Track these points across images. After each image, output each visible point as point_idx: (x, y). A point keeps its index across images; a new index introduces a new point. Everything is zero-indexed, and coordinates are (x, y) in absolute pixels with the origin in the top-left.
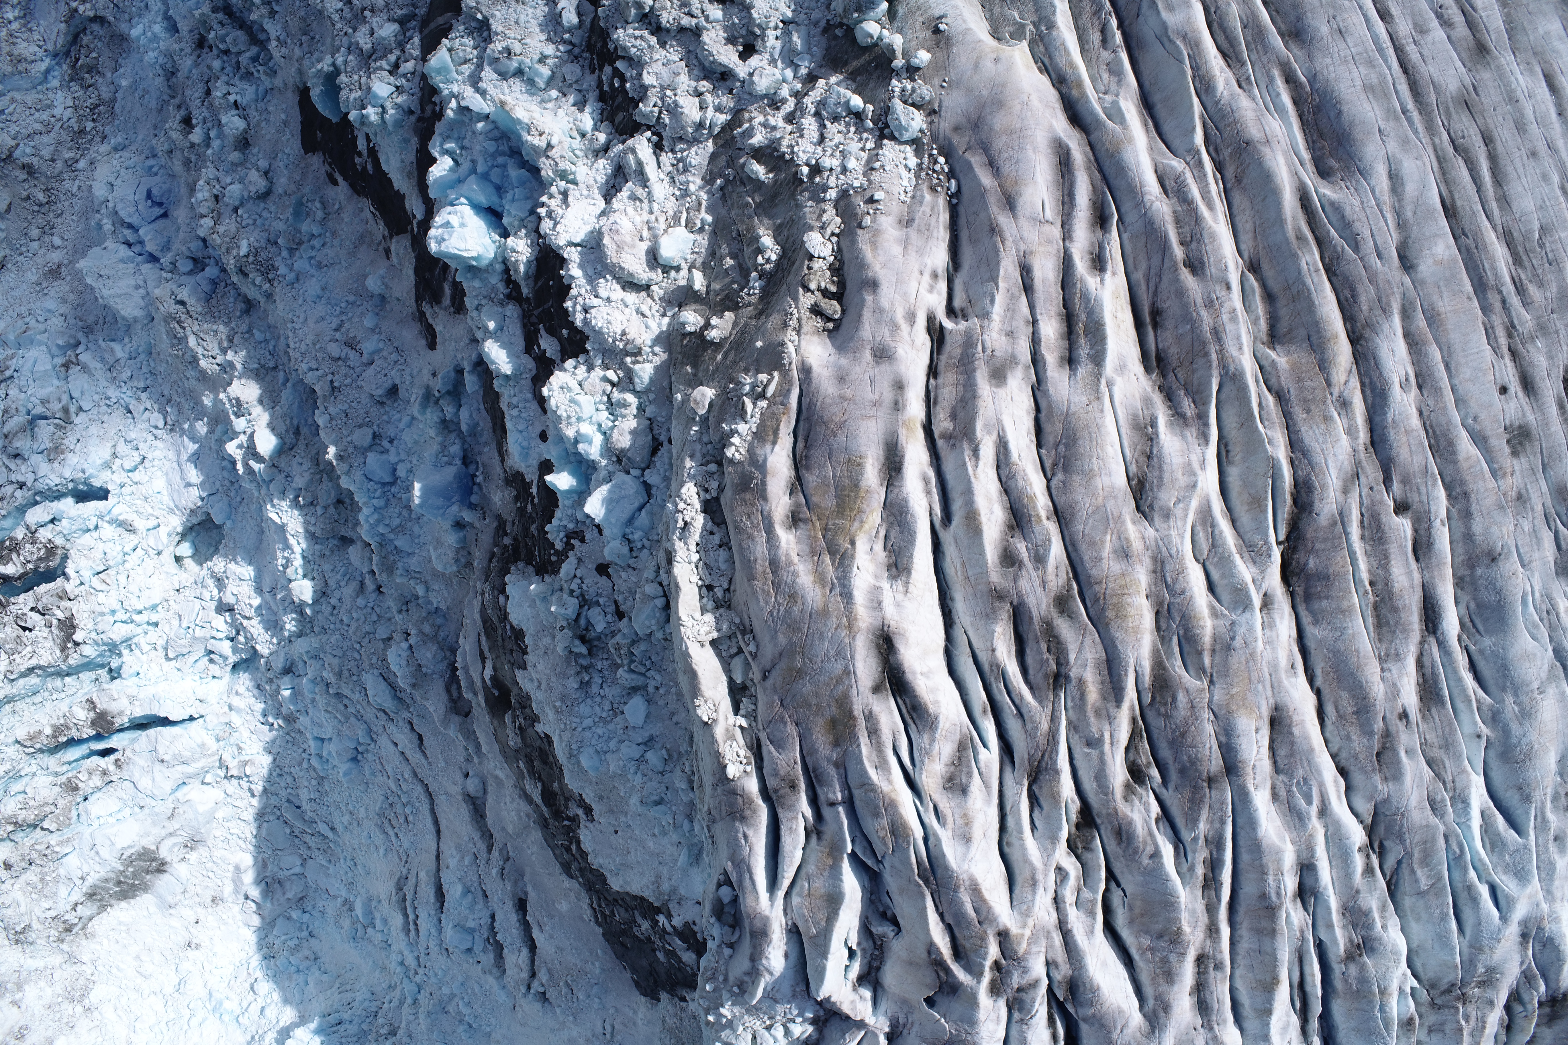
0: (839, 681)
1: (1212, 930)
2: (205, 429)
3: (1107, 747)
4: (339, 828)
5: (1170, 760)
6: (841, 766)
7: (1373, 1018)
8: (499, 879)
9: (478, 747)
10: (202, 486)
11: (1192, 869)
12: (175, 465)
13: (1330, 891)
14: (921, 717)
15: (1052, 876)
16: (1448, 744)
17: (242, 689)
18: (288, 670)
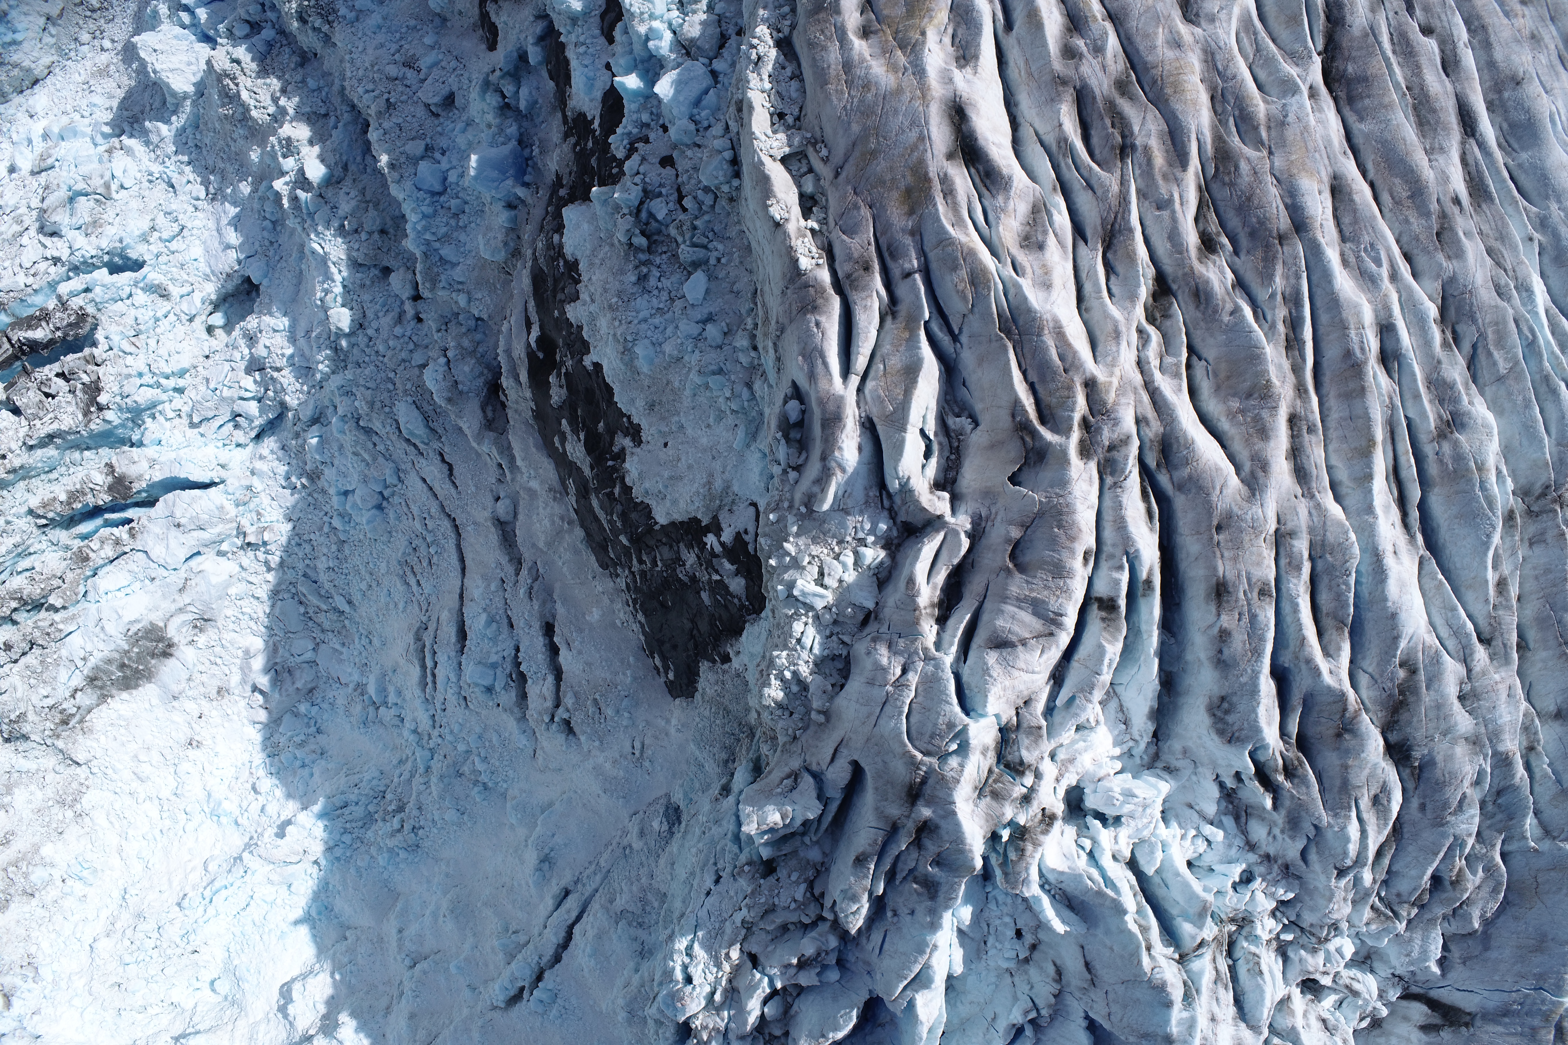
0: (914, 148)
1: (1300, 390)
2: (249, 189)
3: (1177, 206)
4: (357, 598)
5: (1239, 230)
6: (917, 233)
7: (1475, 499)
8: (526, 600)
9: (512, 459)
10: (240, 248)
11: (1273, 326)
12: (215, 233)
13: (1412, 354)
14: (993, 183)
15: (1134, 336)
16: (1503, 236)
17: (265, 452)
18: (316, 420)
